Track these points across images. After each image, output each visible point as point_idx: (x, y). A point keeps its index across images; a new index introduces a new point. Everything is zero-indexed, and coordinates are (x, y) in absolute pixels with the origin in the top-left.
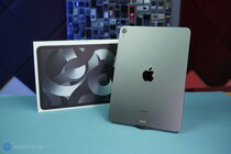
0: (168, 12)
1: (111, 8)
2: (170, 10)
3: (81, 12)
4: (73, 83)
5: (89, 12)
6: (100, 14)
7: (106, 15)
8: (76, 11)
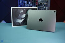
0: (47, 2)
1: (31, 1)
2: (47, 1)
3: (22, 2)
4: (22, 19)
5: (25, 2)
6: (28, 3)
7: (29, 3)
8: (21, 2)
